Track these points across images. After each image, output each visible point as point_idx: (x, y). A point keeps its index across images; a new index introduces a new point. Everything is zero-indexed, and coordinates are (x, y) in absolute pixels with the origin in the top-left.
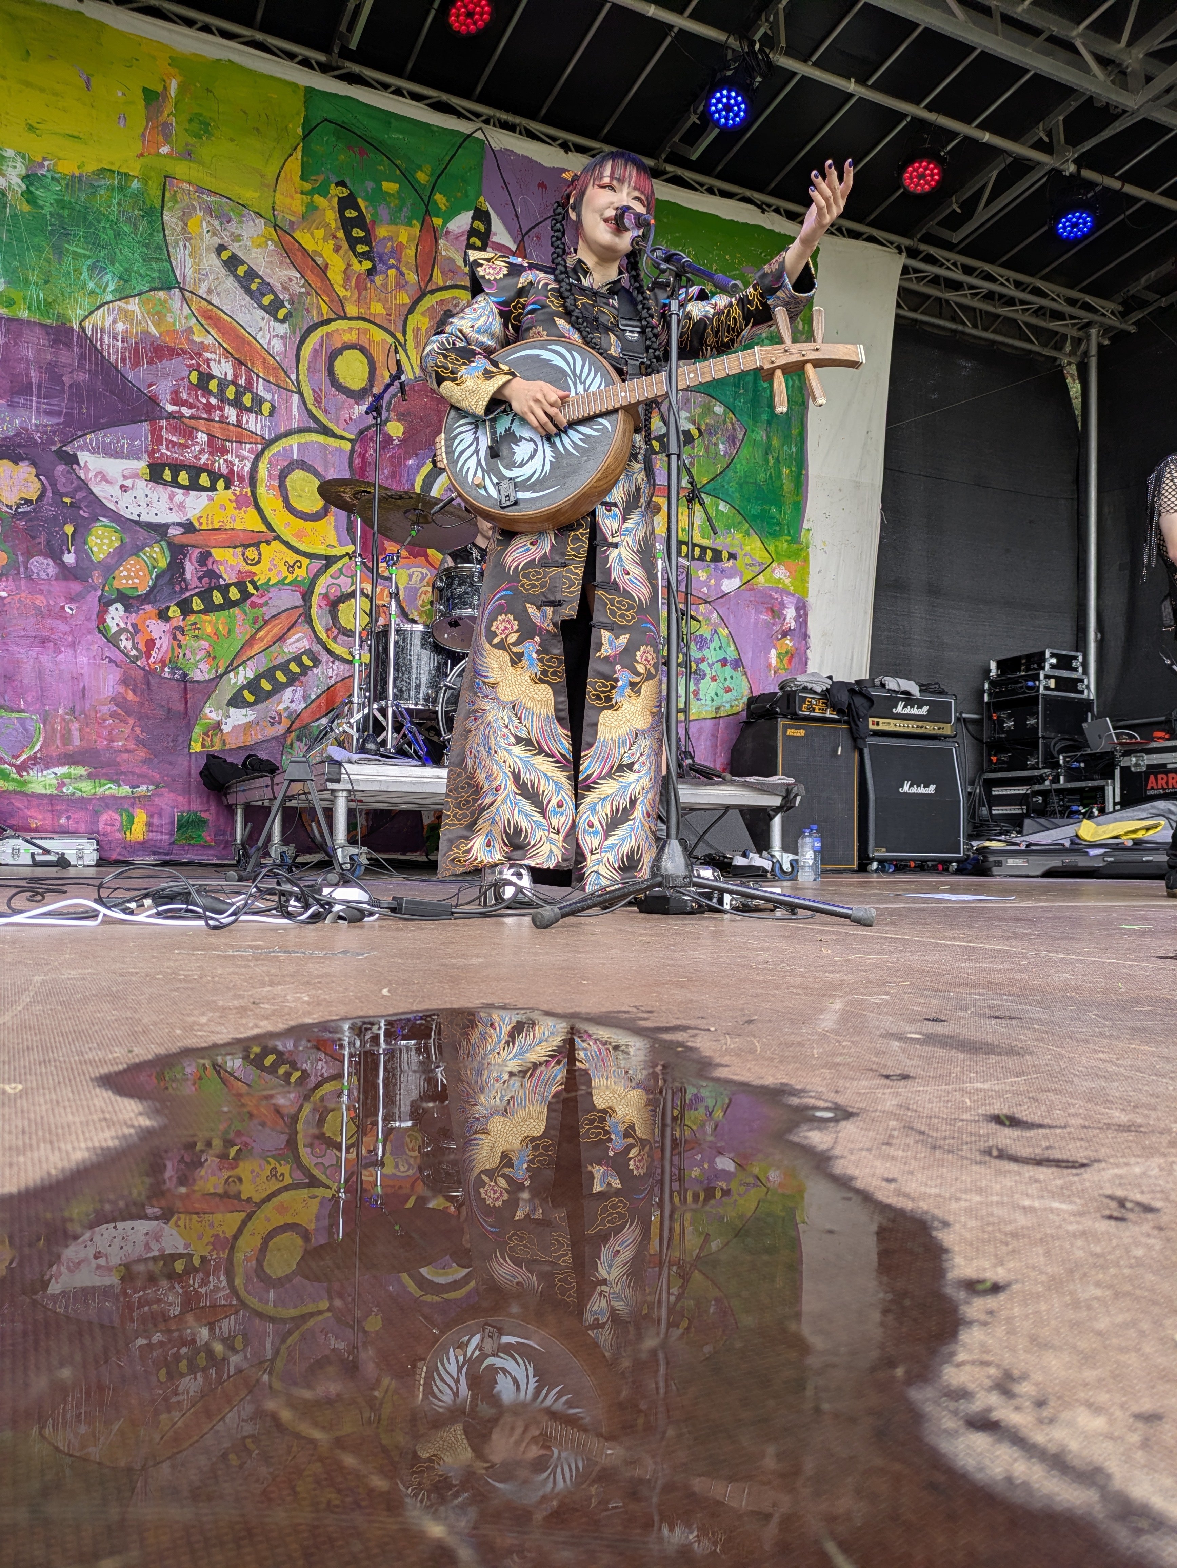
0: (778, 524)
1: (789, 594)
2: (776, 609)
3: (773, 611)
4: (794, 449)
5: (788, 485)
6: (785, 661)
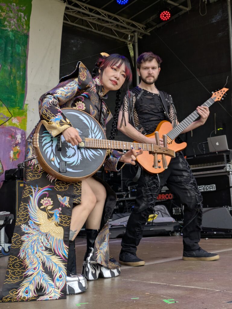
0: (14, 102)
1: (18, 129)
2: (13, 135)
3: (12, 136)
4: (21, 73)
5: (19, 87)
6: (17, 155)
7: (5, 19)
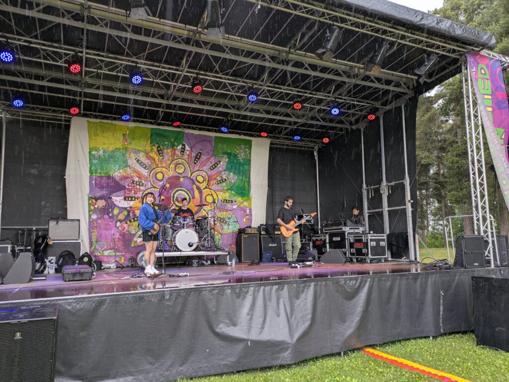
0: (245, 194)
1: (247, 207)
2: (245, 211)
5: (247, 186)
6: (247, 221)
7: (238, 154)
